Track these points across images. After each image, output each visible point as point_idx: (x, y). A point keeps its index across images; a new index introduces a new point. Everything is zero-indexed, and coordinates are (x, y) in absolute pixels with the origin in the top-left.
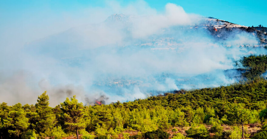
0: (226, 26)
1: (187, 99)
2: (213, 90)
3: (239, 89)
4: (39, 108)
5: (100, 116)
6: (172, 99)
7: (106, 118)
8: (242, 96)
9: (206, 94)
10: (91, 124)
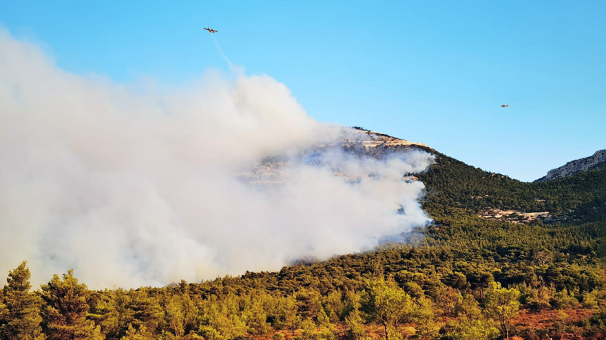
0: (385, 142)
1: (314, 276)
2: (363, 258)
3: (409, 256)
4: (8, 296)
5: (135, 309)
6: (285, 275)
7: (148, 315)
8: (413, 269)
9: (349, 266)
10: (119, 325)
